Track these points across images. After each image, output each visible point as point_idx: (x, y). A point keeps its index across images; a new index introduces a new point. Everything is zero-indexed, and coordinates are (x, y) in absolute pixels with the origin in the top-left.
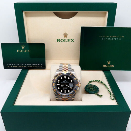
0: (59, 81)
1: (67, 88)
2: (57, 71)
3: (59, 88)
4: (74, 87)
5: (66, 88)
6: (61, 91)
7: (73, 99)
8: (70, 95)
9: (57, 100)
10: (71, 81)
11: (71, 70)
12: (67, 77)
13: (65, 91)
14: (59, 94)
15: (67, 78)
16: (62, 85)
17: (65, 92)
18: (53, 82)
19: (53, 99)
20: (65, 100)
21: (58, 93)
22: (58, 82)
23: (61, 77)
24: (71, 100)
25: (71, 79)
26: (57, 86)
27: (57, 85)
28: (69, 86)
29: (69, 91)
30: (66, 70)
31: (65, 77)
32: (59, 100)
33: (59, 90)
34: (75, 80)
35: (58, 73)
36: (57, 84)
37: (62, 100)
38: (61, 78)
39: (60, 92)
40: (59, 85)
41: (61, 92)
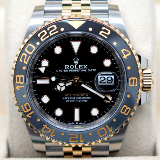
0: (45, 63)
1: (84, 99)
2: (33, 16)
3: (46, 99)
4: (118, 92)
5: (81, 99)
6: (59, 112)
7: (113, 147)
8: (102, 132)
9: (38, 151)
10: (107, 63)
11: (107, 8)
12: (87, 42)
13: (77, 111)
14: (48, 125)
15: (85, 47)
16: (62, 84)
17: (77, 118)
18: (18, 69)
19: (21, 147)
20: (75, 153)
21: (43, 123)
22: (42, 70)
23: (53, 47)
24: (107, 153)
25: (105, 52)
26: (39, 91)
27: (34, 84)
28: (94, 88)
29: (95, 112)
30: (79, 8)
31: (76, 45)
32: (48, 153)
33: (49, 109)
34: (125, 57)
35: (39, 22)
36: (34, 79)
37: (62, 153)
38: (58, 50)
39: (54, 116)
40: (46, 82)
41: (58, 118)
